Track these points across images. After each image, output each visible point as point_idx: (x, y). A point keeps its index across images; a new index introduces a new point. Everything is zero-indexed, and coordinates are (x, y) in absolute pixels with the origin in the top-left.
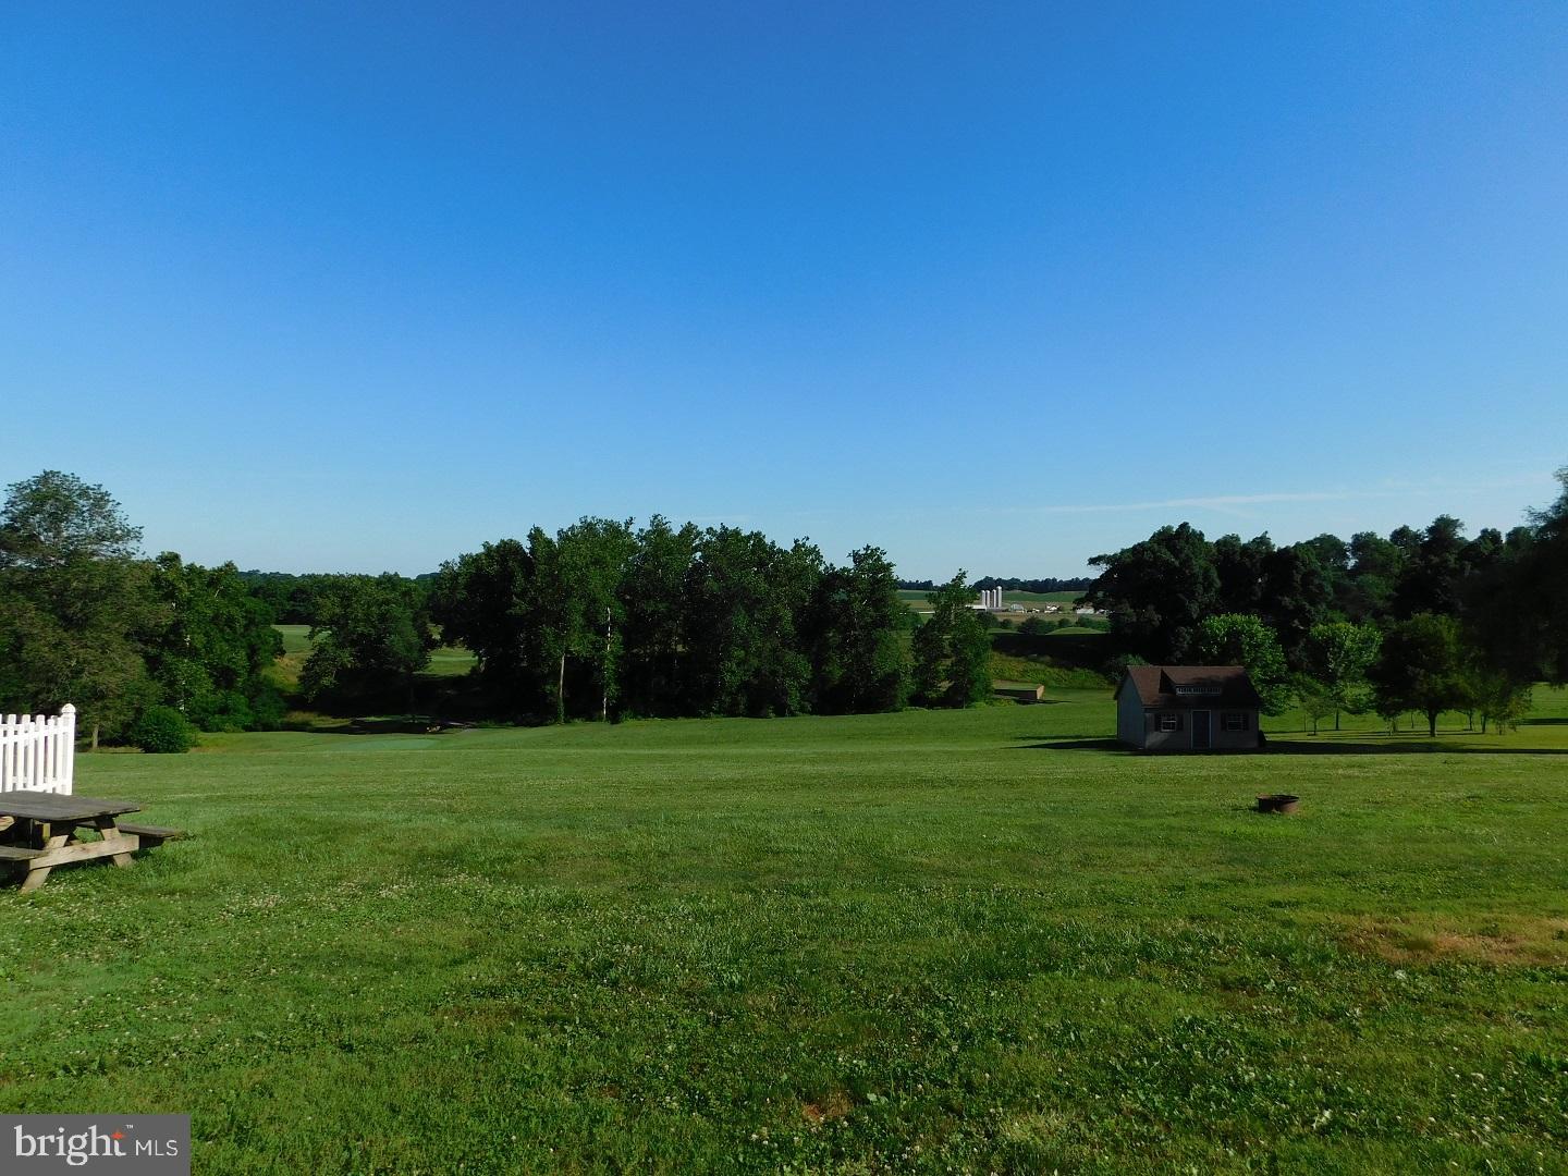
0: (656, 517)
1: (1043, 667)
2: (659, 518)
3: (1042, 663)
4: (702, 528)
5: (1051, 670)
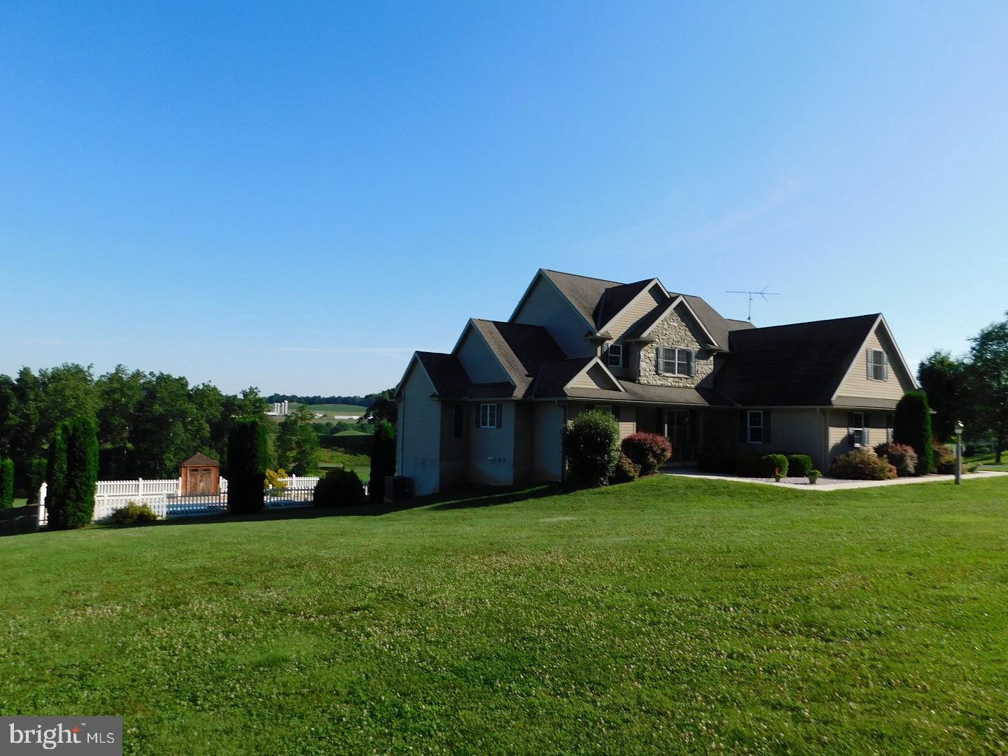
0: (119, 366)
1: (340, 454)
2: (122, 367)
3: (340, 452)
4: (147, 373)
5: (345, 455)
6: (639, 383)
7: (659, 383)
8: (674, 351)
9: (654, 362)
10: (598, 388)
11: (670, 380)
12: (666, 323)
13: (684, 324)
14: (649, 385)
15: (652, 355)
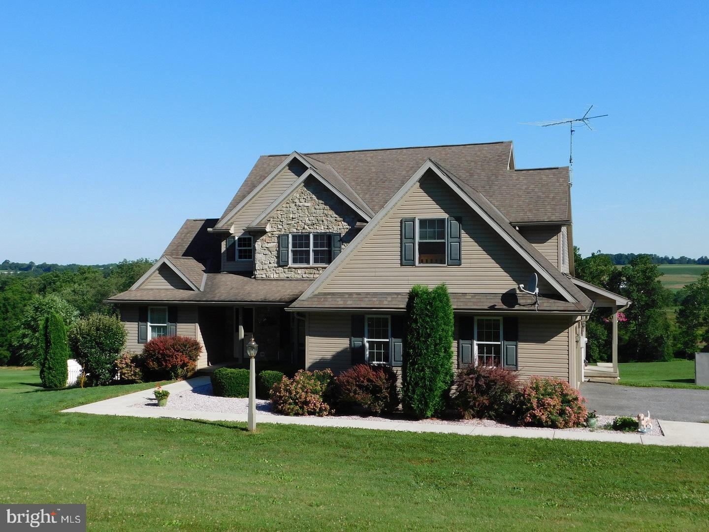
6: (255, 278)
7: (283, 276)
8: (308, 237)
9: (275, 253)
10: (173, 288)
11: (299, 271)
12: (293, 205)
13: (321, 202)
14: (268, 279)
15: (273, 245)
